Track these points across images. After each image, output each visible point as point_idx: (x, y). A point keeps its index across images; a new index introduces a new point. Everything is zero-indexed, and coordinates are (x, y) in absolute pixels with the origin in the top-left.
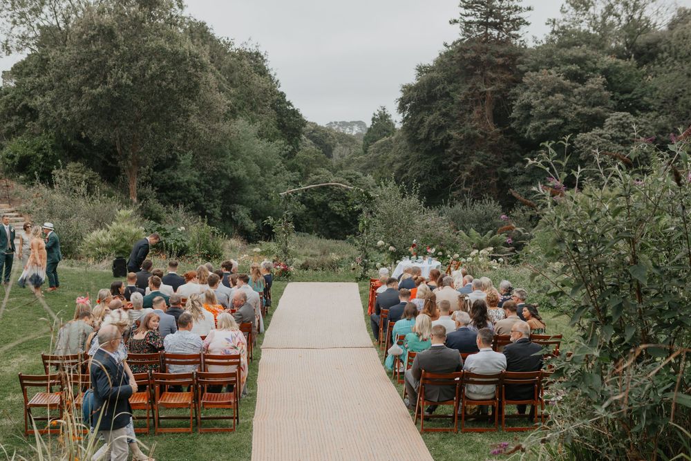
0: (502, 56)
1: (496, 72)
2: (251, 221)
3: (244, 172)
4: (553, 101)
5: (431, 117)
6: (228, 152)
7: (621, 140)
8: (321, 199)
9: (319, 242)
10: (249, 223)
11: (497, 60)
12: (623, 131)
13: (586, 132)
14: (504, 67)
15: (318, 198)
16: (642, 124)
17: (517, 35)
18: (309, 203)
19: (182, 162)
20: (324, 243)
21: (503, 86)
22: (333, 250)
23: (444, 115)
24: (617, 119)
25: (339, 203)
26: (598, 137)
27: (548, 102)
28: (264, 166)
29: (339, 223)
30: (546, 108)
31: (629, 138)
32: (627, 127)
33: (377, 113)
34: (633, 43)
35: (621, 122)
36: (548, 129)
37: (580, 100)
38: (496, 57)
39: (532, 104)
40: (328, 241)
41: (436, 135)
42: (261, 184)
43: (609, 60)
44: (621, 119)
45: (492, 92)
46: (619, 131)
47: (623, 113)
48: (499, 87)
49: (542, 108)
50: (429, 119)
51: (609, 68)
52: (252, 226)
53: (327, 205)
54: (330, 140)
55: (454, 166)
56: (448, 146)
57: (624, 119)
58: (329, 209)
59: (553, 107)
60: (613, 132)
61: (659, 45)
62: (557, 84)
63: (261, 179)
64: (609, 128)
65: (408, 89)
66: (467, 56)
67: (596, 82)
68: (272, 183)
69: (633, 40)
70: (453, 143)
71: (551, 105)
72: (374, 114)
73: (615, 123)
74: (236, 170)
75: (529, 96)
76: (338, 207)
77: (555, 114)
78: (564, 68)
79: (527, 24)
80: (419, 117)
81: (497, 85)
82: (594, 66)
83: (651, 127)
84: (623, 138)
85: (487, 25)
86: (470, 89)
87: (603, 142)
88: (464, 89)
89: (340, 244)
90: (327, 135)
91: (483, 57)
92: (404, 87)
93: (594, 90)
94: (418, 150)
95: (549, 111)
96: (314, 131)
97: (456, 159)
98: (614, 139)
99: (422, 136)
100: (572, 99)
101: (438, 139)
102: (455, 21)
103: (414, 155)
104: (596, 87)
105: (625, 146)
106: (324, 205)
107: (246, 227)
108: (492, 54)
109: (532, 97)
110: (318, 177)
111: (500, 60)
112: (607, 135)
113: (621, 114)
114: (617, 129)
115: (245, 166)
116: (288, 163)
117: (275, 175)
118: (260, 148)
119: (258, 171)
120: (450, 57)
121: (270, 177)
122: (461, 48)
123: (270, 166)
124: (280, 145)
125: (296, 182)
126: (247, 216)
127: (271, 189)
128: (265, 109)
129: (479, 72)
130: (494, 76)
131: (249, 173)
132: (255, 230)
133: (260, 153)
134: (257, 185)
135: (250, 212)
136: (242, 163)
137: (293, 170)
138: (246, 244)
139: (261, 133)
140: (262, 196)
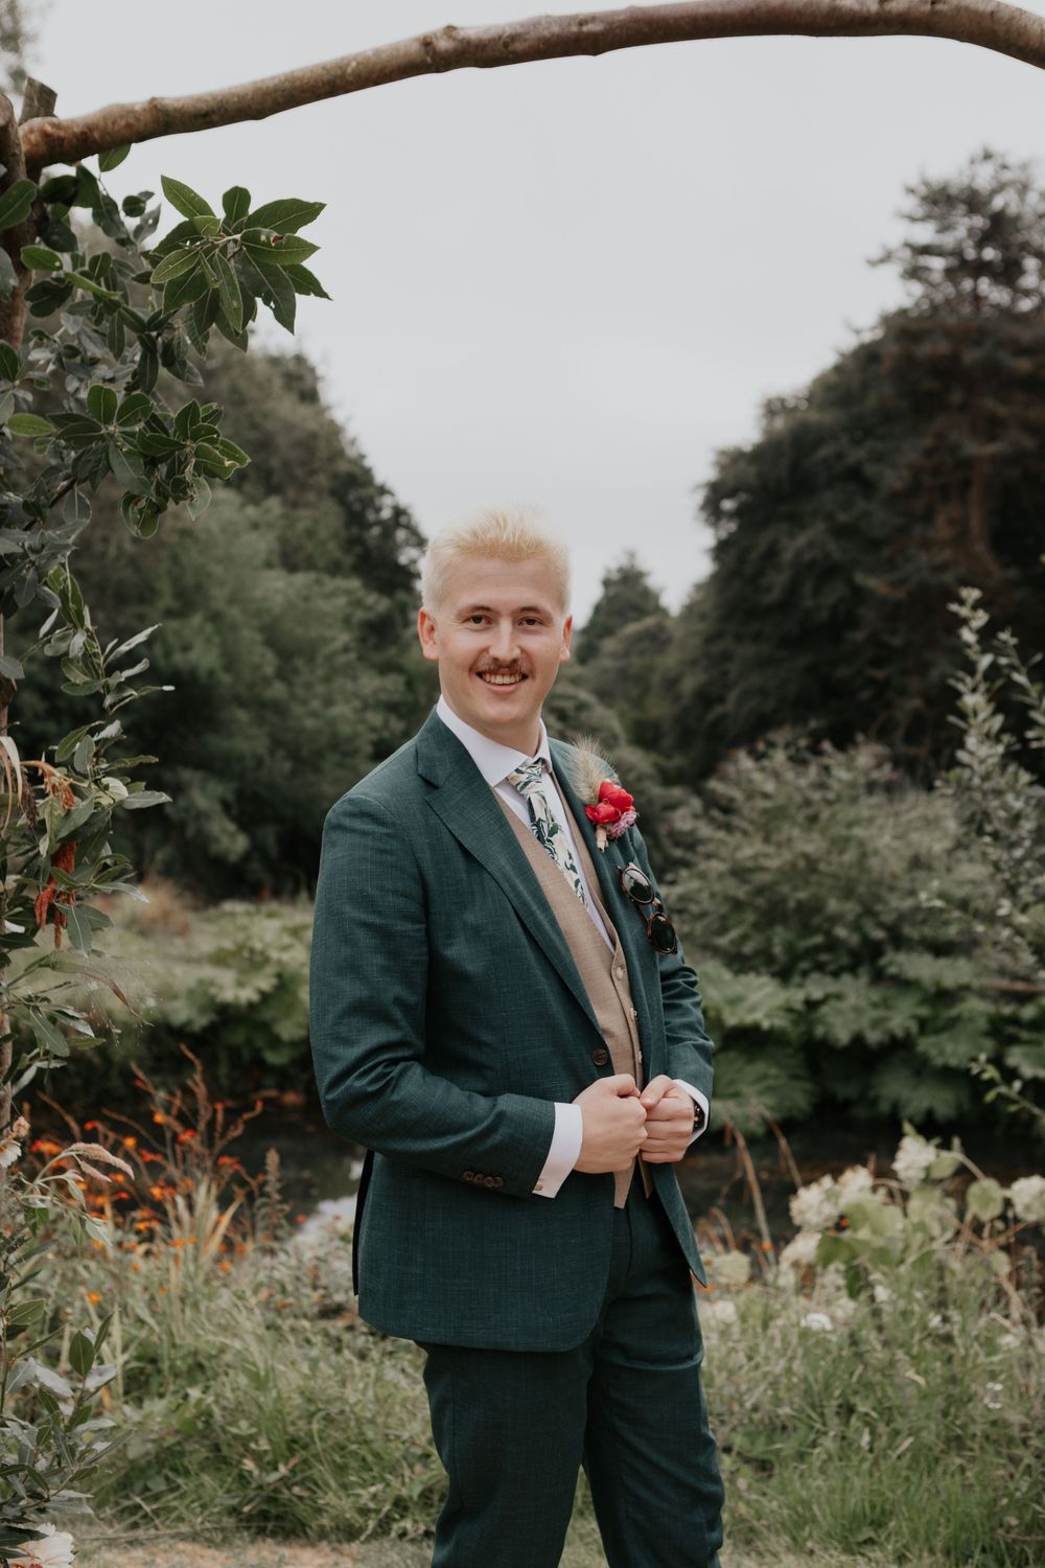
0: (1027, 351)
1: (1009, 401)
2: (233, 827)
3: (214, 657)
5: (802, 540)
6: (165, 587)
10: (224, 831)
11: (1015, 362)
14: (1034, 386)
21: (1028, 442)
23: (840, 532)
28: (289, 653)
38: (1015, 356)
41: (817, 591)
42: (279, 708)
45: (994, 459)
48: (1018, 443)
50: (796, 544)
52: (232, 842)
55: (872, 682)
56: (852, 622)
63: (278, 690)
65: (733, 460)
66: (925, 349)
70: (867, 614)
80: (765, 538)
81: (1013, 438)
85: (979, 269)
86: (929, 453)
88: (912, 451)
91: (971, 356)
92: (723, 453)
94: (757, 637)
97: (877, 662)
99: (773, 596)
101: (822, 602)
102: (887, 257)
103: (746, 651)
107: (214, 845)
108: (1001, 345)
111: (1024, 365)
115: (216, 640)
116: (378, 657)
117: (327, 679)
118: (277, 588)
119: (269, 663)
120: (867, 356)
121: (309, 686)
122: (903, 328)
123: (309, 651)
124: (348, 592)
125: (392, 708)
126: (217, 808)
127: (310, 723)
128: (311, 496)
129: (956, 397)
130: (1002, 411)
131: (230, 662)
132: (246, 857)
133: (278, 602)
134: (263, 708)
135: (230, 797)
136: (209, 628)
137: (386, 669)
138: (195, 909)
139: (290, 559)
140: (276, 743)
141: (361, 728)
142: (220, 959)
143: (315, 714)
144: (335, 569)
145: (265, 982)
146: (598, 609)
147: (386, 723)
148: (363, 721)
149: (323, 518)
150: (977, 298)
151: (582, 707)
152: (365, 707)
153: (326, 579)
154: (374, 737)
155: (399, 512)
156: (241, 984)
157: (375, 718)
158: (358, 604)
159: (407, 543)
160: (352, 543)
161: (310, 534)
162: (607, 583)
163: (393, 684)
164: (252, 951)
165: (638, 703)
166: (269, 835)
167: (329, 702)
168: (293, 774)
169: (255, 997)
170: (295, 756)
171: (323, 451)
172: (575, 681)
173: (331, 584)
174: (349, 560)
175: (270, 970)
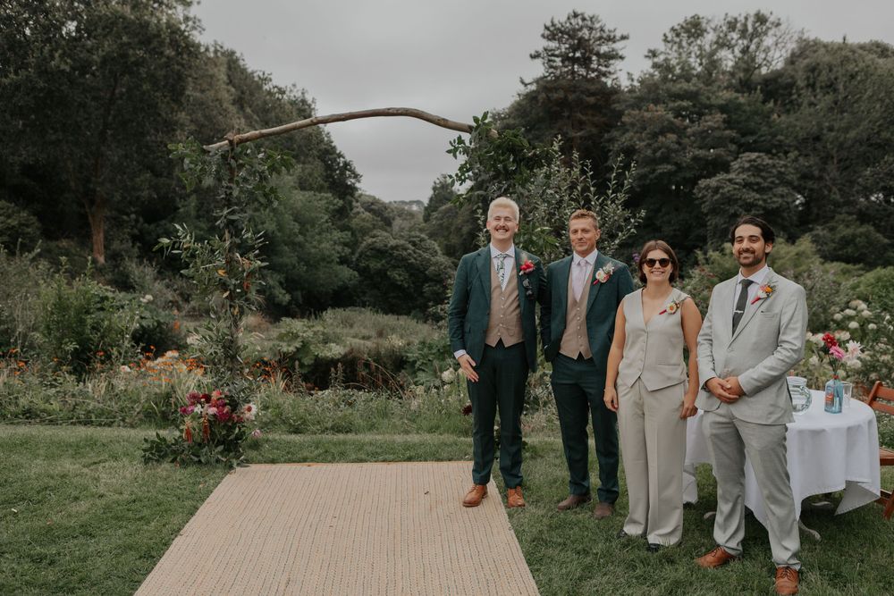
0: (593, 94)
1: (586, 114)
2: (284, 292)
3: (274, 226)
4: (662, 143)
7: (756, 187)
8: (379, 265)
9: (374, 317)
10: (280, 293)
11: (588, 99)
12: (758, 175)
13: (710, 178)
14: (596, 108)
15: (375, 265)
16: (781, 167)
17: (610, 73)
18: (364, 272)
19: (181, 210)
20: (380, 319)
21: (594, 131)
22: (393, 330)
24: (750, 161)
25: (401, 271)
26: (728, 183)
27: (656, 145)
28: (304, 222)
29: (400, 294)
30: (655, 151)
31: (766, 184)
32: (762, 171)
33: (438, 182)
34: (748, 80)
35: (756, 164)
36: (656, 178)
37: (694, 142)
38: (588, 96)
39: (637, 147)
40: (386, 317)
42: (300, 245)
43: (726, 95)
44: (755, 161)
45: (581, 138)
46: (753, 175)
47: (756, 154)
48: (590, 131)
49: (649, 152)
51: (727, 105)
52: (284, 297)
53: (386, 274)
54: (389, 213)
57: (759, 161)
58: (389, 278)
59: (663, 150)
60: (745, 176)
61: (780, 80)
62: (666, 122)
63: (300, 238)
64: (739, 173)
66: (555, 96)
67: (714, 120)
68: (315, 243)
69: (748, 76)
71: (660, 148)
72: (435, 183)
73: (747, 165)
74: (263, 223)
75: (631, 139)
76: (400, 275)
77: (665, 159)
78: (671, 105)
79: (622, 58)
81: (588, 129)
82: (708, 102)
83: (793, 171)
84: (758, 184)
85: (574, 60)
87: (735, 189)
89: (403, 321)
90: (386, 208)
91: (571, 97)
93: (713, 129)
95: (658, 154)
96: (372, 204)
98: (747, 185)
100: (685, 141)
102: (537, 56)
104: (716, 126)
105: (761, 195)
106: (382, 273)
107: (277, 299)
108: (582, 92)
109: (635, 139)
110: (374, 240)
111: (592, 100)
112: (737, 181)
113: (754, 155)
114: (750, 173)
115: (275, 219)
116: (339, 223)
117: (320, 234)
118: (299, 197)
119: (297, 227)
120: (531, 97)
121: (313, 237)
122: (545, 86)
123: (313, 223)
124: (327, 198)
125: (346, 244)
126: (278, 284)
127: (313, 250)
128: (310, 159)
129: (566, 114)
130: (584, 118)
131: (280, 227)
132: (290, 303)
133: (299, 205)
134: (294, 245)
135: (282, 280)
136: (272, 214)
137: (344, 228)
138: (271, 323)
139: (303, 185)
140: (300, 259)
141: (333, 252)
142: (281, 338)
143: (315, 247)
144: (320, 189)
145: (298, 344)
146: (431, 199)
147: (343, 249)
148: (334, 249)
149: (316, 168)
150: (573, 72)
151: (422, 240)
152: (335, 243)
153: (317, 193)
154: (338, 255)
155: (346, 164)
156: (289, 346)
157: (339, 248)
158: (330, 203)
159: (350, 176)
160: (327, 177)
161: (310, 175)
162: (434, 189)
163: (346, 236)
164: (292, 333)
165: (447, 238)
166: (299, 294)
167: (320, 242)
168: (307, 271)
169: (295, 350)
170: (307, 264)
171: (314, 140)
172: (421, 230)
173: (319, 195)
174: (326, 185)
175: (299, 340)
